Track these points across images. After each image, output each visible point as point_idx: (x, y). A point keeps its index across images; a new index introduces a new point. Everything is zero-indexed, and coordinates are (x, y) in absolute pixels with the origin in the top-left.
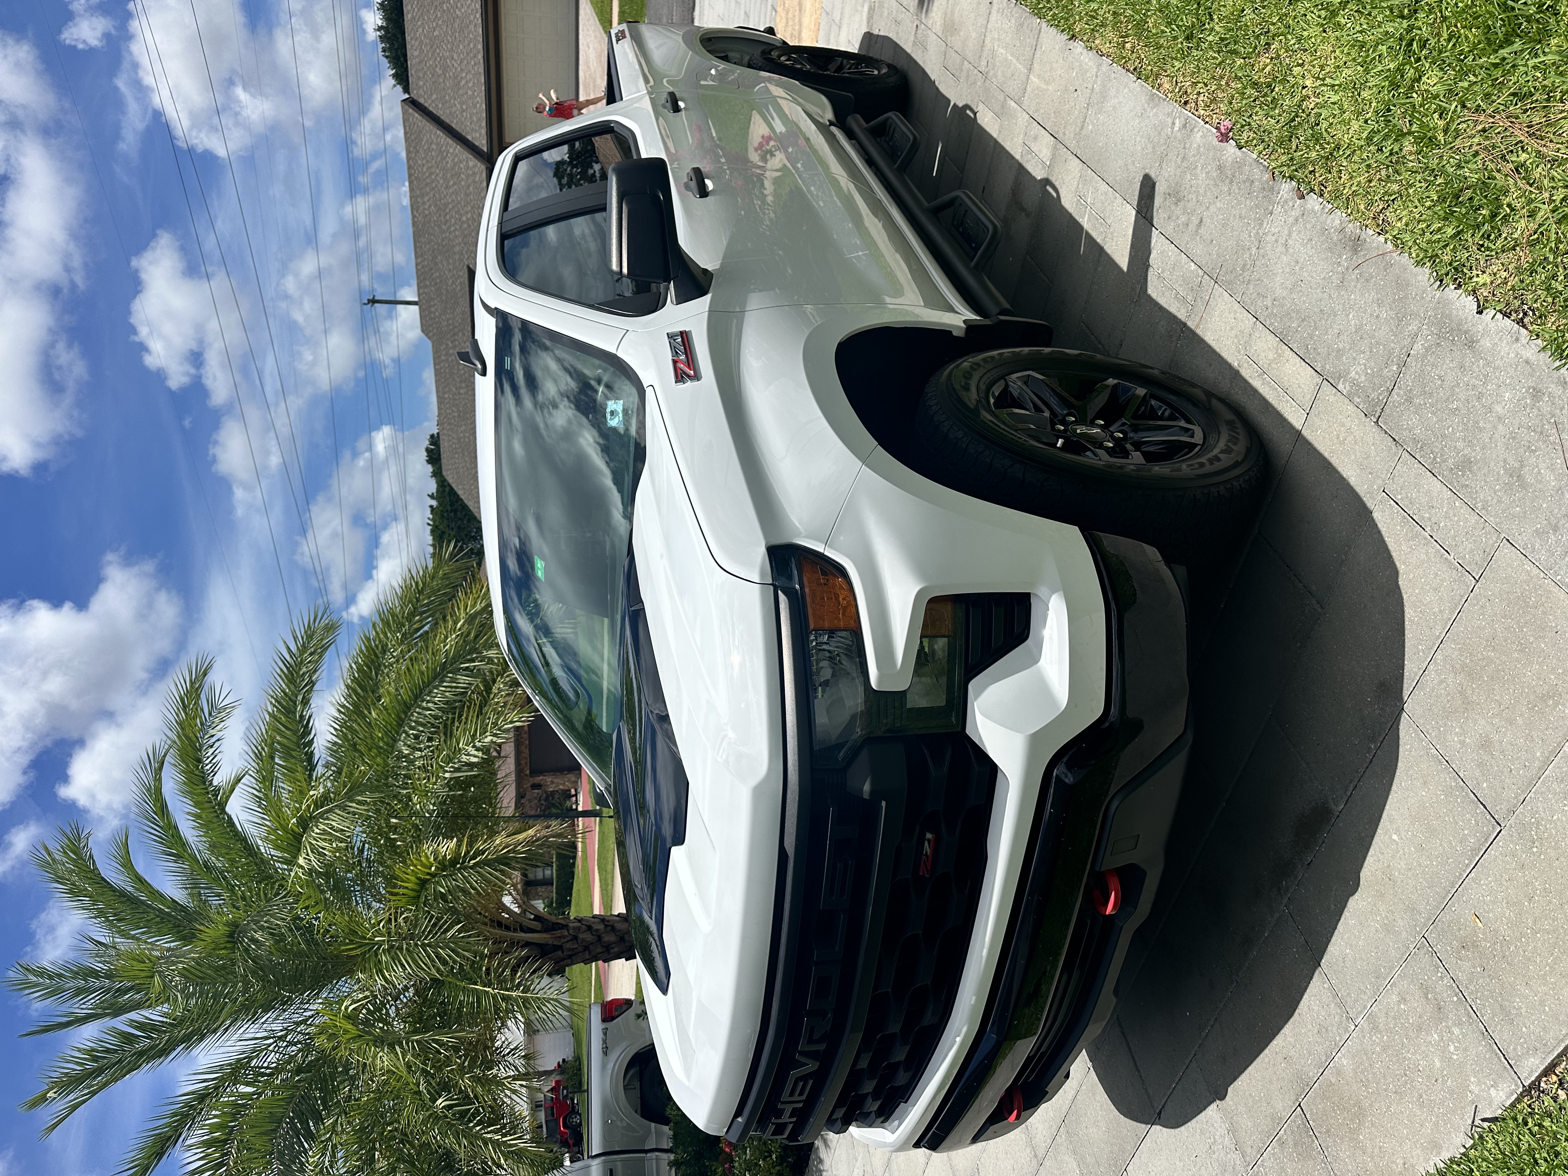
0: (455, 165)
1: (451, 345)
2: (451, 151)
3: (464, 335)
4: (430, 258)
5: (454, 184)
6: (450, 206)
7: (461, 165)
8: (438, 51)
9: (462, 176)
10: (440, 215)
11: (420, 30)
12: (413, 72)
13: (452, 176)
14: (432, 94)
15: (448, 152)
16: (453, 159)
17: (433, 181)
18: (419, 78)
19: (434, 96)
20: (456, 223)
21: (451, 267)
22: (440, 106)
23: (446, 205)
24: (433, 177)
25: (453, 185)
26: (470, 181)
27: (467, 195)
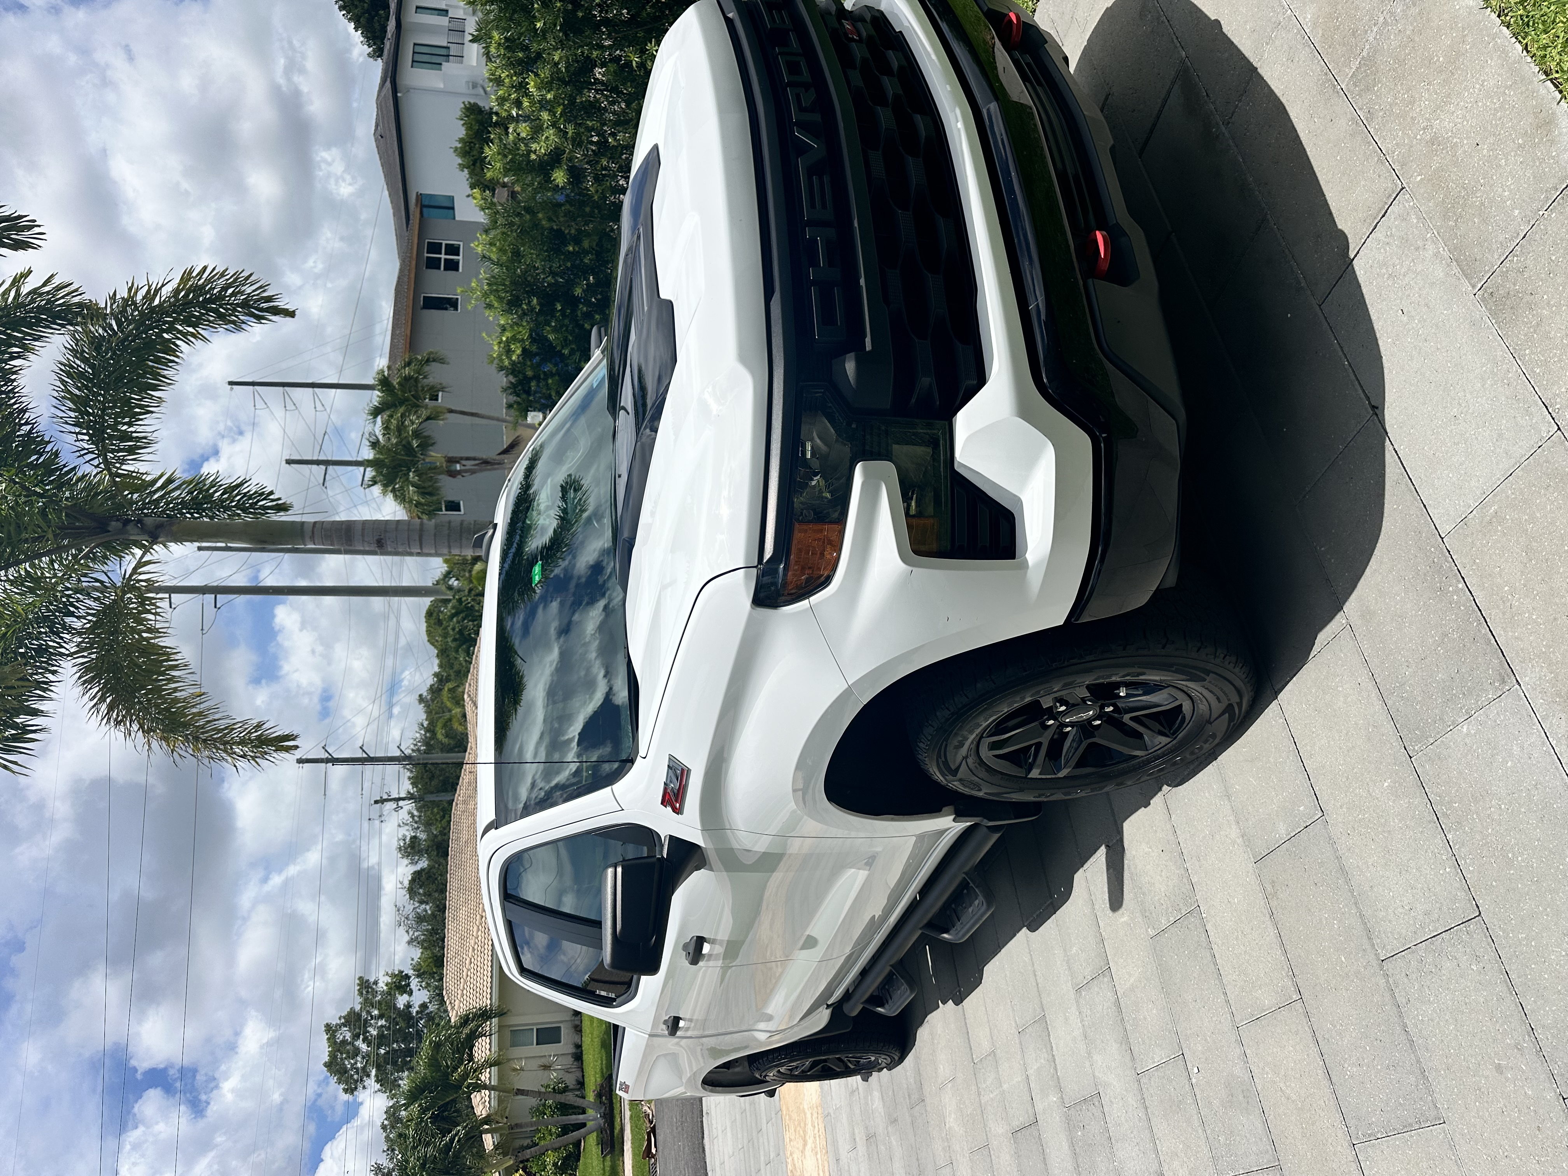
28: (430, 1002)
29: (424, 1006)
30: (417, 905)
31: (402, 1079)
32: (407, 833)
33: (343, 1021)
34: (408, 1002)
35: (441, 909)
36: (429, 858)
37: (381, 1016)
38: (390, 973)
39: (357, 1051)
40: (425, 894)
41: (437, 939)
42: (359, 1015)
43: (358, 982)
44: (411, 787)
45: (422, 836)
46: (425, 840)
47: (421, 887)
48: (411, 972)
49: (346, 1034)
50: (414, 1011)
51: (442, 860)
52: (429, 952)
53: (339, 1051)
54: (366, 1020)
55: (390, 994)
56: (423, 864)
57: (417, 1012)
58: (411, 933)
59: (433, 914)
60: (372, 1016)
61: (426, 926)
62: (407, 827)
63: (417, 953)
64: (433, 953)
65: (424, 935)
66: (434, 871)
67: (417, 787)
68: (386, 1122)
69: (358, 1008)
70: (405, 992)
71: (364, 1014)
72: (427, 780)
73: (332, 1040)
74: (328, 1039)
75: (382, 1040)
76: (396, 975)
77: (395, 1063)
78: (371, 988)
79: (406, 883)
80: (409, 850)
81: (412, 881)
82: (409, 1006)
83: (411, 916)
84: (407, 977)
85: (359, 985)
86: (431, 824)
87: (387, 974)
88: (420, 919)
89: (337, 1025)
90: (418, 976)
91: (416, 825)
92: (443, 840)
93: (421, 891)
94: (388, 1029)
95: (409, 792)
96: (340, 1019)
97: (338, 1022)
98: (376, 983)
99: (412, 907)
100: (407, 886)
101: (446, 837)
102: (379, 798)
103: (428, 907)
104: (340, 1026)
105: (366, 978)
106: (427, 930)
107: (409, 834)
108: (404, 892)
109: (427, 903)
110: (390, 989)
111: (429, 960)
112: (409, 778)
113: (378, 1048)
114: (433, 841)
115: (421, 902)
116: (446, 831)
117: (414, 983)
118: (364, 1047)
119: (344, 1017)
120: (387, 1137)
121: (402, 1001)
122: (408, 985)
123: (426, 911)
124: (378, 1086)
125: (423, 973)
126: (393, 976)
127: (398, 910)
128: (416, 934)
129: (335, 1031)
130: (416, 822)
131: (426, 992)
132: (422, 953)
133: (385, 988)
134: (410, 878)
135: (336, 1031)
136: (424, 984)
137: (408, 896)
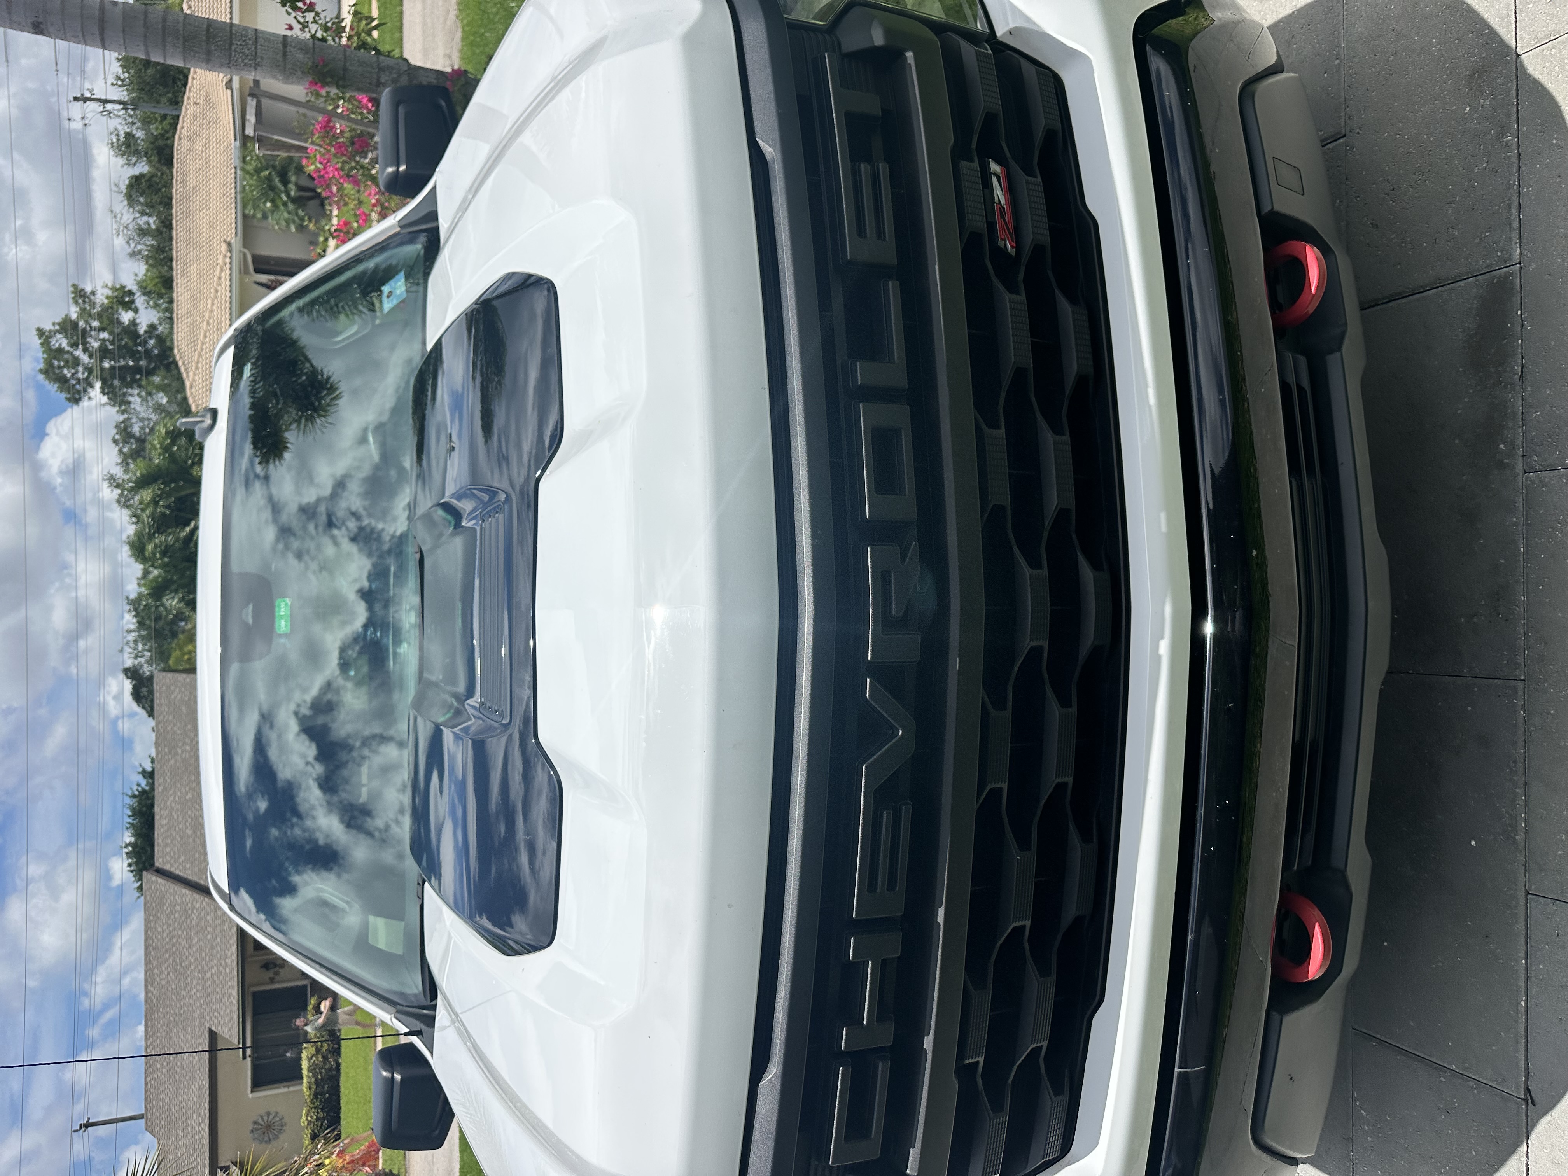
0: (201, 919)
1: (181, 1134)
2: (198, 906)
3: (199, 1115)
4: (164, 1034)
5: (199, 940)
6: (192, 967)
7: (209, 918)
8: (189, 813)
9: (209, 929)
10: (179, 981)
11: (171, 799)
12: (160, 841)
13: (197, 933)
14: (179, 857)
15: (194, 908)
16: (199, 914)
17: (173, 945)
18: (166, 845)
19: (183, 858)
20: (198, 984)
21: (189, 1037)
22: (188, 866)
23: (187, 967)
24: (174, 940)
25: (197, 943)
26: (218, 931)
27: (213, 948)
28: (160, 324)
29: (152, 327)
30: (138, 215)
31: (131, 395)
32: (120, 128)
33: (57, 327)
34: (134, 320)
35: (167, 225)
36: (149, 162)
37: (102, 329)
38: (110, 285)
39: (76, 362)
40: (147, 205)
41: (165, 258)
42: (75, 325)
43: (72, 289)
44: (120, 70)
45: (140, 134)
46: (143, 140)
47: (141, 195)
48: (134, 288)
49: (61, 341)
50: (142, 330)
51: (165, 168)
52: (155, 270)
53: (55, 358)
54: (84, 331)
55: (112, 308)
56: (142, 168)
57: (146, 332)
58: (133, 245)
59: (157, 229)
60: (91, 327)
61: (150, 241)
62: (120, 120)
63: (141, 268)
64: (160, 273)
65: (149, 251)
66: (157, 180)
67: (128, 73)
68: (117, 437)
69: (74, 316)
70: (130, 309)
71: (82, 324)
72: (140, 67)
73: (46, 344)
74: (42, 344)
75: (104, 352)
76: (117, 290)
77: (122, 379)
78: (89, 298)
79: (123, 188)
80: (123, 148)
81: (130, 186)
82: (134, 323)
83: (131, 227)
84: (130, 293)
85: (73, 292)
86: (149, 123)
87: (107, 286)
88: (143, 232)
89: (50, 331)
90: (144, 294)
91: (130, 120)
92: (166, 145)
93: (142, 200)
94: (112, 343)
95: (118, 78)
96: (54, 324)
97: (52, 328)
98: (93, 293)
99: (132, 217)
100: (125, 191)
101: (169, 142)
102: (79, 95)
103: (151, 220)
104: (56, 332)
105: (81, 287)
106: (152, 246)
107: (123, 130)
108: (121, 197)
109: (150, 215)
110: (112, 302)
111: (157, 280)
112: (118, 60)
113: (101, 361)
114: (153, 143)
115: (143, 213)
116: (170, 135)
117: (140, 301)
118: (85, 358)
119: (59, 324)
120: (120, 451)
121: (126, 317)
122: (133, 302)
123: (149, 224)
124: (105, 399)
125: (150, 292)
126: (114, 289)
127: (115, 217)
128: (139, 247)
129: (48, 337)
130: (131, 116)
131: (154, 312)
132: (148, 270)
133: (106, 301)
134: (127, 182)
135: (51, 337)
136: (151, 303)
137: (126, 203)
